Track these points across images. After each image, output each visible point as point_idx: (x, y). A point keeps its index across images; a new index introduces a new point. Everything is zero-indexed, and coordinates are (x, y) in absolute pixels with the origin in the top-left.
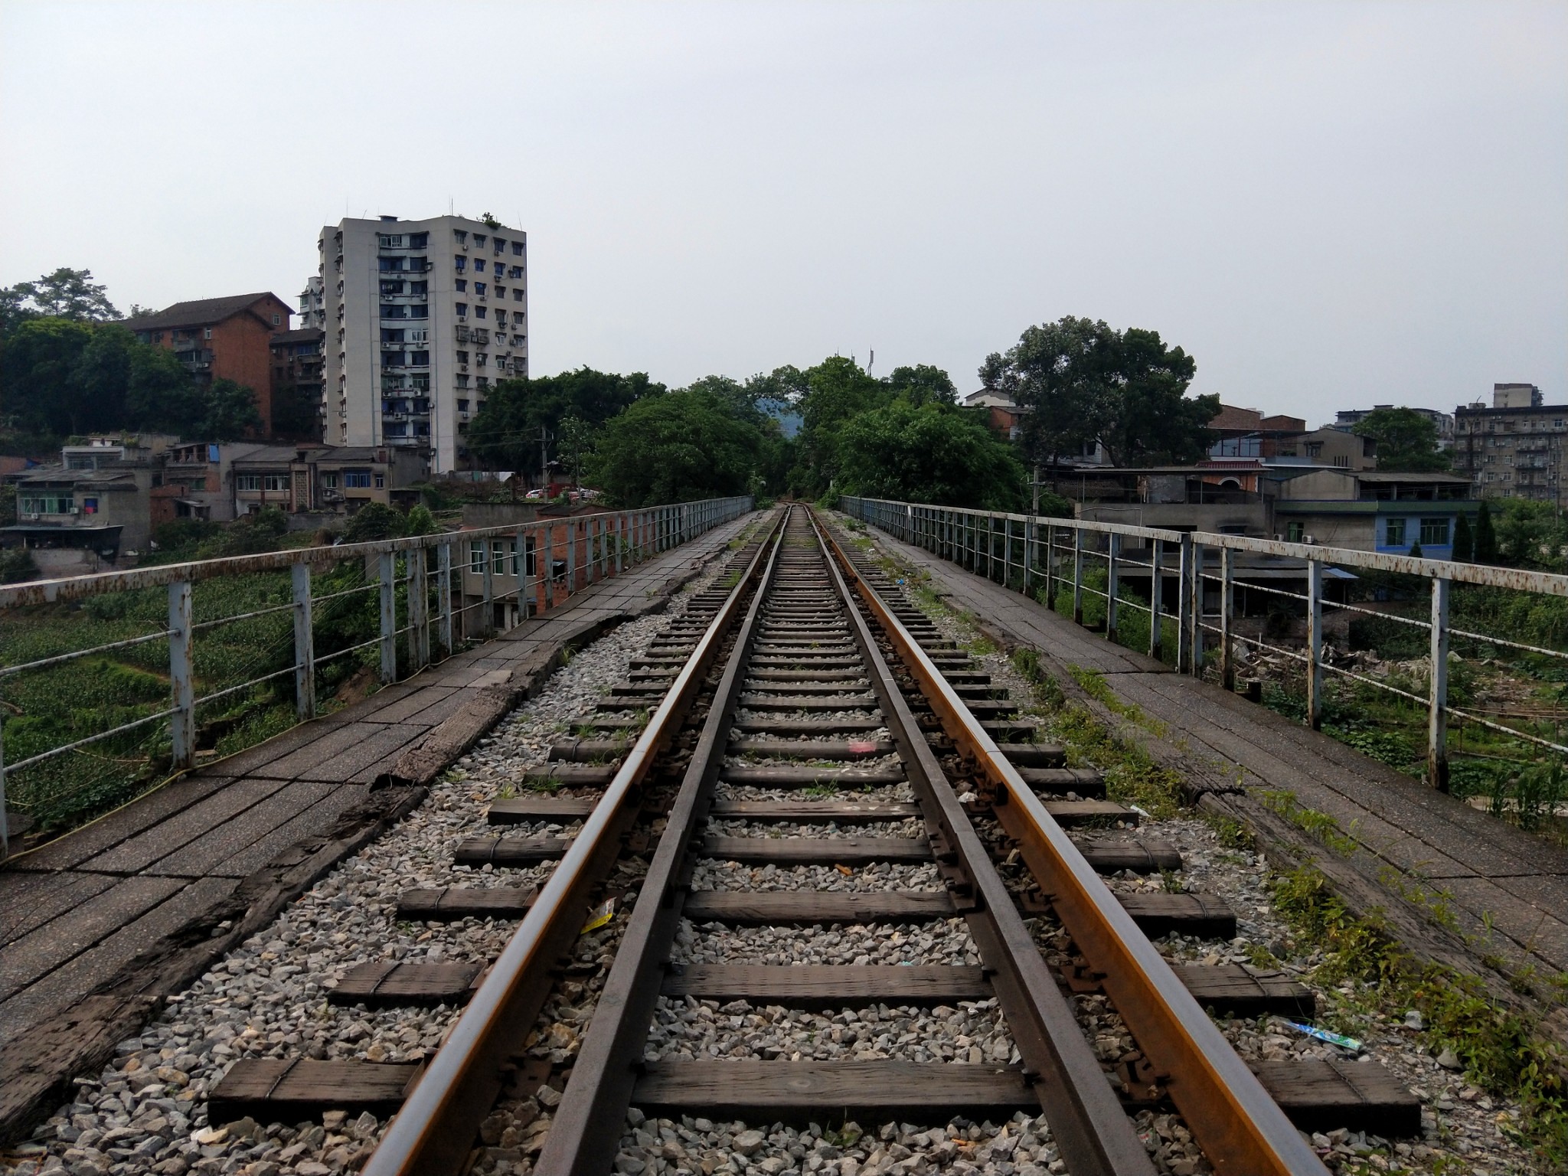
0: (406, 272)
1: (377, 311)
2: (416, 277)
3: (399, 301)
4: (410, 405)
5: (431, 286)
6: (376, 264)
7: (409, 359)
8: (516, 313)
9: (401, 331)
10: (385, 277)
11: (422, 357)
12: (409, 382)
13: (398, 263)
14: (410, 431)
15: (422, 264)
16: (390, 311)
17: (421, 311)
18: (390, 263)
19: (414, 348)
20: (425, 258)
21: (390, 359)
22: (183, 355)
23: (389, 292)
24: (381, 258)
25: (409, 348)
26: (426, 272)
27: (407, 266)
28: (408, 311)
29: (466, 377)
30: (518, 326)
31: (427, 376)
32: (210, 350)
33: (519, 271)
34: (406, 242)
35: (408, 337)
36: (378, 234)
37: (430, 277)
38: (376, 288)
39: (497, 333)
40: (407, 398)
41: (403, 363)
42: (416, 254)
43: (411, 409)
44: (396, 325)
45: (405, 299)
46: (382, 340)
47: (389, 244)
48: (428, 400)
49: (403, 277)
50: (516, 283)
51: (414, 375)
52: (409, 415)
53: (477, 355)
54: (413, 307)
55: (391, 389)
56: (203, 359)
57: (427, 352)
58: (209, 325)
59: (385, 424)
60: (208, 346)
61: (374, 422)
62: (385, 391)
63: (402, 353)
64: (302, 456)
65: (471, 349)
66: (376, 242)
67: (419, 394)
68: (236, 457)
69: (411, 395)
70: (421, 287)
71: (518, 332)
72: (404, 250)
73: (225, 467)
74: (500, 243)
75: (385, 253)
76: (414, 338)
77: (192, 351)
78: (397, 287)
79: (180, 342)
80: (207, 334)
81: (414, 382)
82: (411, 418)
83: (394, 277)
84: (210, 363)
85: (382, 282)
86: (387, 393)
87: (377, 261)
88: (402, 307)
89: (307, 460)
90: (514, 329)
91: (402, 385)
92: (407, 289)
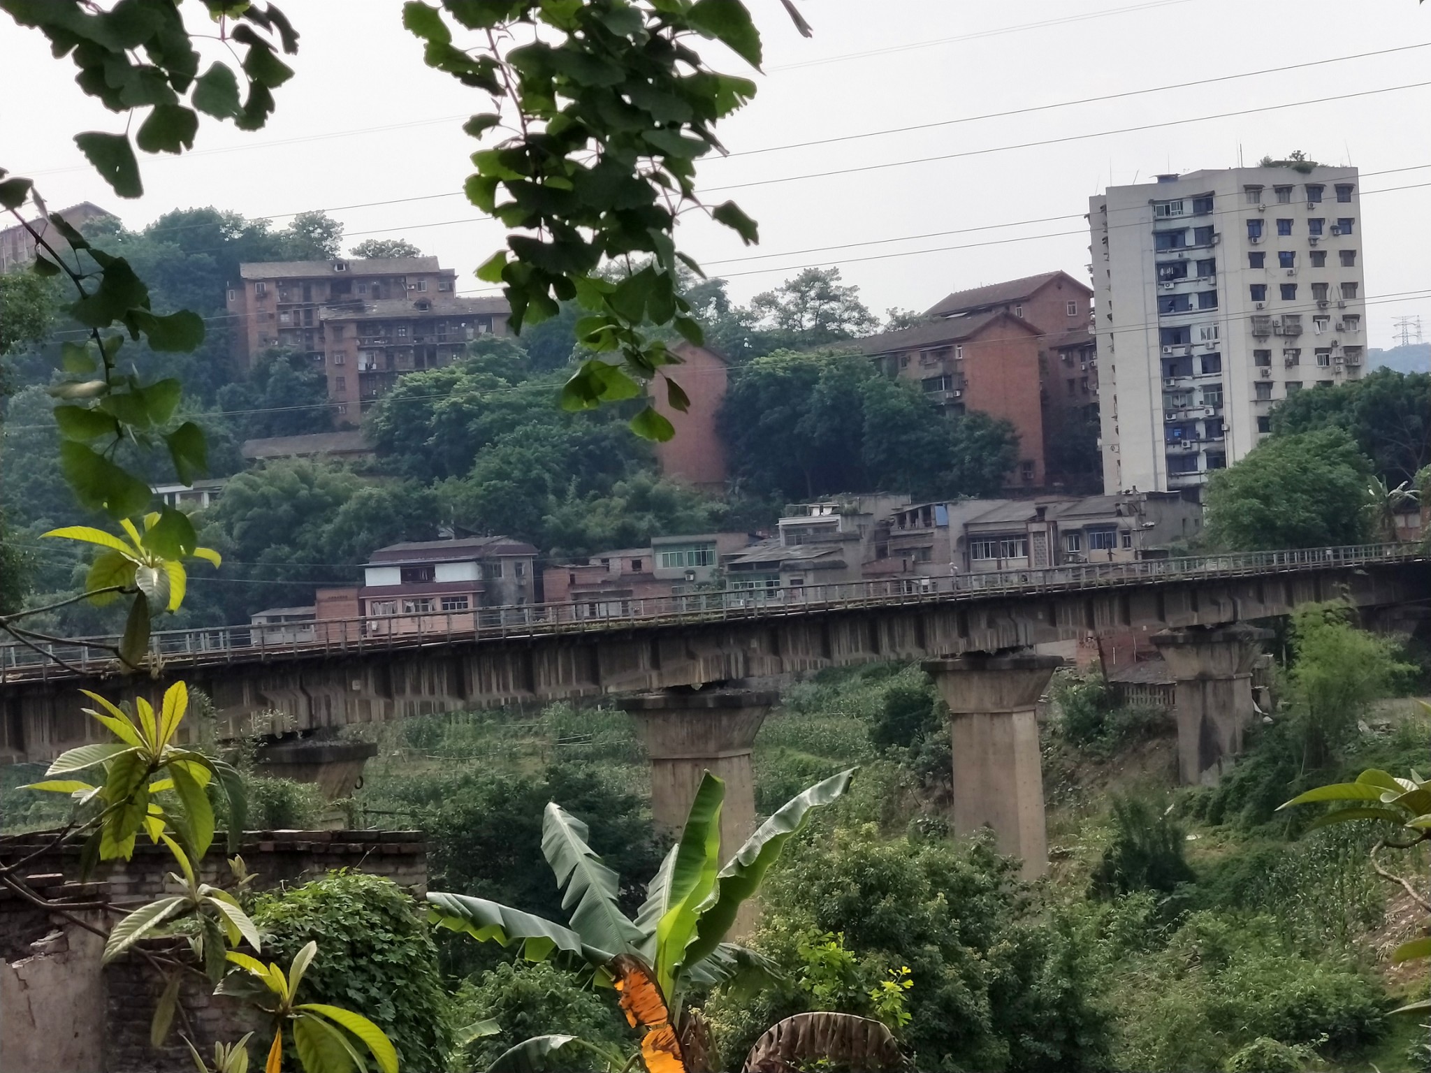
0: (1190, 248)
1: (1153, 305)
2: (1202, 254)
3: (1182, 288)
4: (1201, 429)
5: (1219, 266)
6: (1151, 242)
7: (1197, 366)
8: (1344, 285)
9: (1187, 329)
10: (1163, 258)
11: (1212, 362)
12: (1198, 397)
13: (1180, 237)
14: (1202, 463)
15: (1207, 236)
16: (1171, 304)
17: (1209, 299)
18: (1170, 239)
19: (1202, 351)
20: (1211, 228)
21: (1173, 368)
22: (930, 384)
23: (1170, 278)
24: (1157, 234)
25: (1198, 351)
26: (1213, 246)
27: (1190, 239)
28: (1194, 301)
29: (1269, 385)
30: (1348, 302)
31: (1219, 387)
32: (962, 374)
33: (1347, 225)
34: (1188, 207)
35: (1195, 337)
36: (1152, 202)
37: (1218, 253)
38: (1152, 275)
39: (1315, 318)
40: (1197, 420)
41: (1190, 372)
42: (1202, 222)
43: (1203, 435)
44: (1178, 320)
45: (1189, 286)
46: (1163, 343)
47: (1168, 212)
48: (1221, 420)
49: (1186, 255)
50: (1345, 242)
51: (1206, 388)
52: (1200, 441)
53: (1285, 352)
54: (1200, 294)
55: (1177, 409)
56: (954, 386)
57: (1218, 356)
58: (959, 341)
59: (1170, 458)
60: (959, 368)
61: (1155, 457)
62: (1168, 413)
63: (1188, 359)
64: (1041, 511)
65: (1276, 346)
66: (1149, 213)
67: (1212, 412)
68: (969, 518)
69: (1201, 415)
70: (1208, 267)
71: (1350, 311)
72: (1186, 220)
73: (955, 532)
74: (1315, 192)
75: (1163, 227)
76: (1203, 336)
77: (940, 377)
78: (1179, 270)
79: (928, 366)
80: (959, 352)
81: (1206, 397)
82: (1203, 447)
83: (1175, 256)
84: (961, 390)
85: (1159, 266)
86: (1170, 416)
87: (1152, 238)
88: (1185, 297)
89: (1047, 517)
90: (1341, 307)
91: (1191, 403)
92: (1192, 271)
